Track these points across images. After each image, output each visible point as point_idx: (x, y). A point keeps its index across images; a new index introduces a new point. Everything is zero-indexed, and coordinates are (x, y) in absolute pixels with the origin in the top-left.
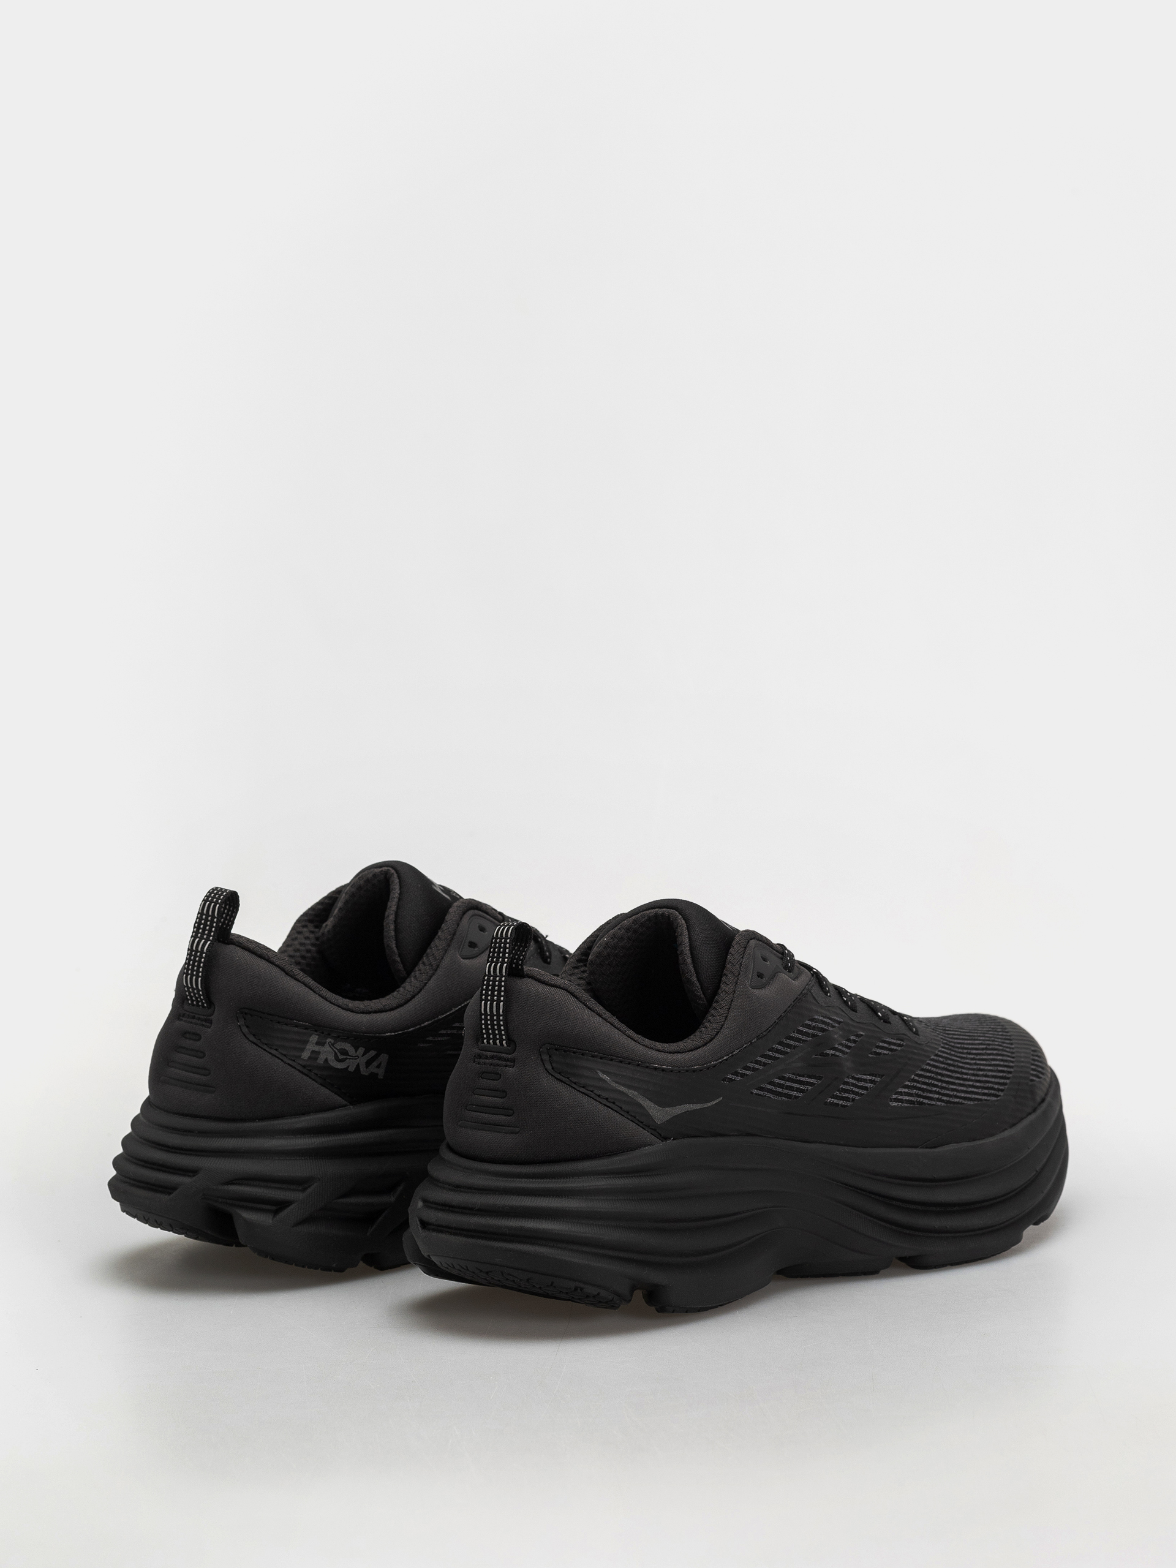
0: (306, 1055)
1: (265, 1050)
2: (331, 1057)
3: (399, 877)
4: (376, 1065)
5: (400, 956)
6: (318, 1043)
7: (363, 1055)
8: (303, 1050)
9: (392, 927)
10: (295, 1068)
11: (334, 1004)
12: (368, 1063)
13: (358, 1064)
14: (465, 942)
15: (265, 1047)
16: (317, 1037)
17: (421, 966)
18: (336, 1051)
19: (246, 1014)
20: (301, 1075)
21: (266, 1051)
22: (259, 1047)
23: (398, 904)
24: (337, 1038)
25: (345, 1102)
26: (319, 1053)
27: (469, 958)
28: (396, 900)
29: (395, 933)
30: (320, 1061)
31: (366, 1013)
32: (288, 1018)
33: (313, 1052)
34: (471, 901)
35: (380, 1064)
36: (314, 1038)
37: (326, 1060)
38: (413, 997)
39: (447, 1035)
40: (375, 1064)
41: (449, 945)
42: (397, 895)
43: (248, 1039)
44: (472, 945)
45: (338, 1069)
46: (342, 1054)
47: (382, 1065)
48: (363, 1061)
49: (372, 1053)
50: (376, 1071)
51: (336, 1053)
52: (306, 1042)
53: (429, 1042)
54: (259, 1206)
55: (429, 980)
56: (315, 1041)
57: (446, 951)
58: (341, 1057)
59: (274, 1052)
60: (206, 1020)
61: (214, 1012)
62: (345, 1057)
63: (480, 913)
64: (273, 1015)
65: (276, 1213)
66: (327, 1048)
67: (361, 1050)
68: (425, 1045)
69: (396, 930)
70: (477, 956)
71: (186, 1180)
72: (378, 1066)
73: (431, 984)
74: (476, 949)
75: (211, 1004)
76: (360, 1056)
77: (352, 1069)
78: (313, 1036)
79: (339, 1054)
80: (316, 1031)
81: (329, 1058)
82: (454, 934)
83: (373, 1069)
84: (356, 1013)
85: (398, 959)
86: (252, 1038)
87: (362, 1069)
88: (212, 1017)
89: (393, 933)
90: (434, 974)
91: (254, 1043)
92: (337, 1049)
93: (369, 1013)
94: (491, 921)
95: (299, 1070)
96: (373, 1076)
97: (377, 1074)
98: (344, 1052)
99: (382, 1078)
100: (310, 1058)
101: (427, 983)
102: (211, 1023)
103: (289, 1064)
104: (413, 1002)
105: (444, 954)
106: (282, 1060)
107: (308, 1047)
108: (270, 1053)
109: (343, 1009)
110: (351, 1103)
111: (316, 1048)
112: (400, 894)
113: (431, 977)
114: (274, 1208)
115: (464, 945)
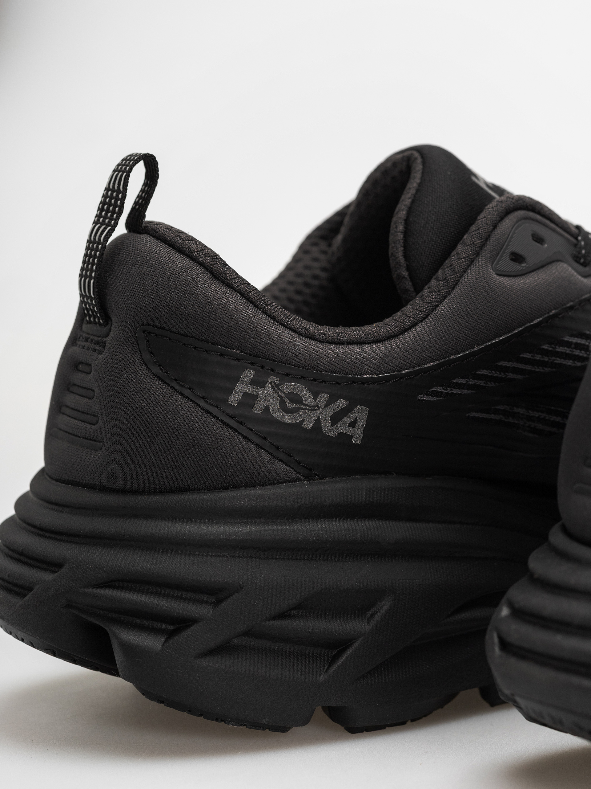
0: (234, 399)
1: (173, 388)
2: (274, 406)
3: (424, 163)
4: (348, 422)
5: (408, 269)
6: (253, 383)
7: (326, 406)
8: (230, 391)
9: (401, 227)
10: (217, 418)
11: (286, 327)
12: (335, 419)
13: (319, 418)
14: (504, 252)
15: (174, 384)
16: (253, 373)
17: (433, 282)
18: (283, 396)
19: (149, 333)
20: (226, 429)
21: (176, 390)
22: (165, 383)
23: (415, 197)
24: (287, 376)
25: (295, 475)
26: (256, 397)
27: (509, 276)
28: (413, 191)
29: (404, 237)
30: (258, 409)
31: (337, 343)
32: (208, 342)
33: (246, 395)
34: (521, 199)
35: (355, 421)
36: (249, 374)
37: (267, 409)
38: (414, 325)
39: (470, 387)
40: (347, 420)
41: (478, 254)
42: (415, 185)
43: (150, 370)
44: (517, 258)
45: (286, 424)
46: (292, 401)
47: (358, 424)
48: (327, 413)
49: (342, 403)
50: (348, 431)
51: (282, 400)
52: (236, 379)
53: (437, 394)
54: (146, 623)
55: (441, 302)
56: (249, 379)
57: (472, 262)
58: (290, 406)
59: (187, 392)
60: (97, 343)
61: (110, 331)
62: (297, 406)
63: (539, 217)
64: (187, 336)
65: (170, 635)
66: (268, 390)
67: (323, 398)
68: (431, 398)
69: (406, 233)
70: (524, 275)
71: (47, 577)
72: (353, 425)
73: (442, 308)
74: (523, 265)
75: (107, 319)
76: (321, 407)
77: (308, 425)
78: (247, 371)
79: (286, 400)
80: (252, 364)
81: (272, 406)
82: (487, 239)
83: (343, 427)
84: (320, 341)
85: (405, 274)
86: (156, 370)
87: (326, 426)
88: (107, 339)
89: (401, 236)
90: (449, 294)
91: (158, 377)
92: (284, 393)
93: (342, 343)
94: (554, 230)
95: (222, 421)
96: (345, 438)
97: (352, 436)
98: (296, 399)
99: (359, 442)
100: (240, 403)
101: (437, 306)
102: (104, 347)
103: (207, 411)
104: (414, 332)
105: (469, 266)
106: (197, 405)
107: (237, 388)
108: (181, 394)
109: (300, 334)
110: (308, 478)
111: (252, 390)
112: (420, 185)
113: (445, 298)
114: (170, 627)
115: (502, 256)
